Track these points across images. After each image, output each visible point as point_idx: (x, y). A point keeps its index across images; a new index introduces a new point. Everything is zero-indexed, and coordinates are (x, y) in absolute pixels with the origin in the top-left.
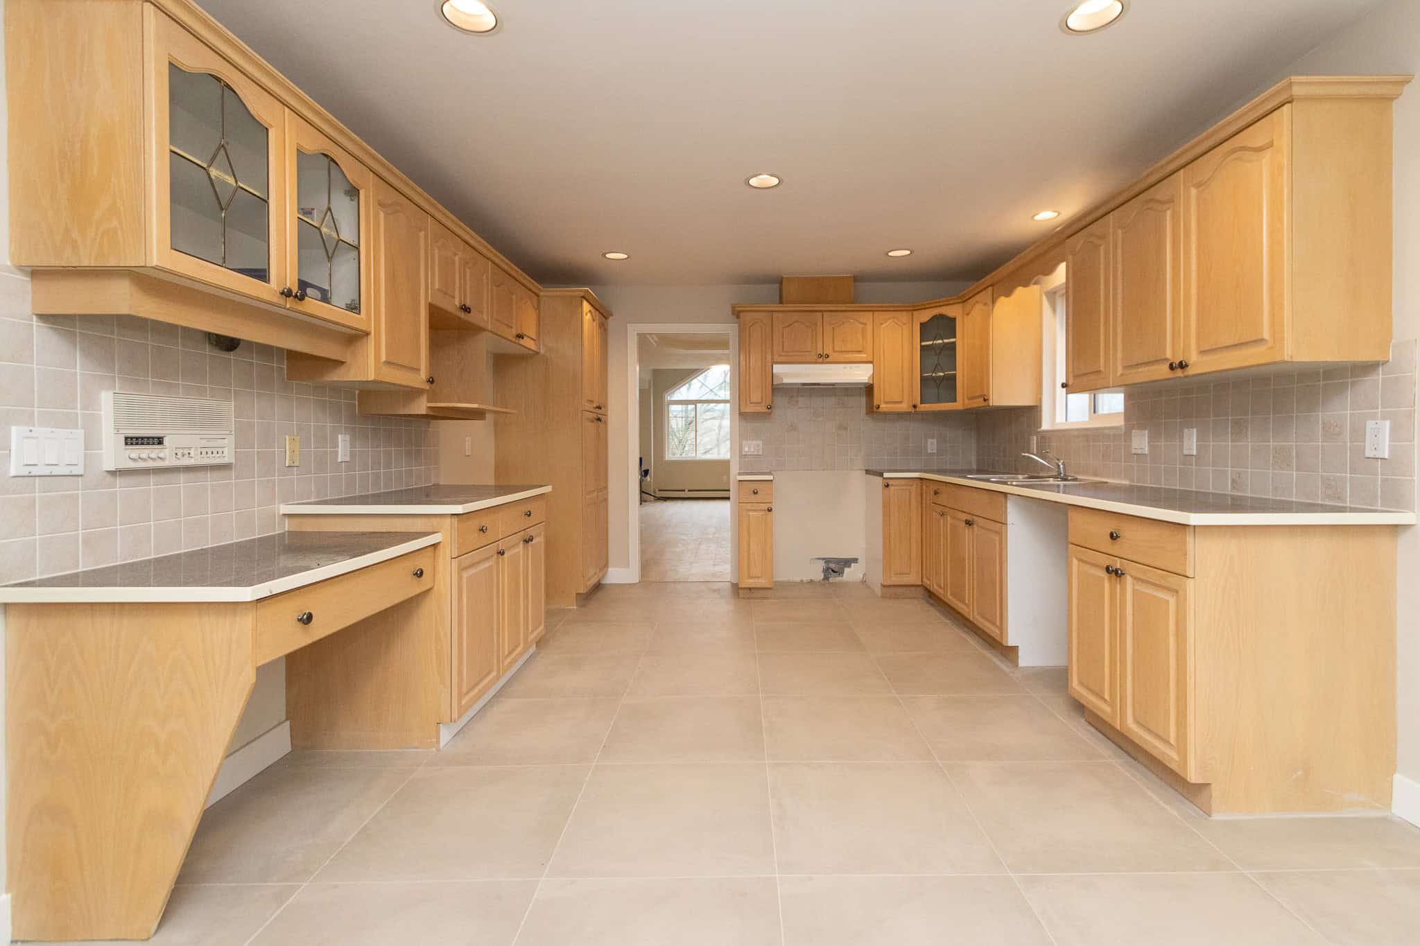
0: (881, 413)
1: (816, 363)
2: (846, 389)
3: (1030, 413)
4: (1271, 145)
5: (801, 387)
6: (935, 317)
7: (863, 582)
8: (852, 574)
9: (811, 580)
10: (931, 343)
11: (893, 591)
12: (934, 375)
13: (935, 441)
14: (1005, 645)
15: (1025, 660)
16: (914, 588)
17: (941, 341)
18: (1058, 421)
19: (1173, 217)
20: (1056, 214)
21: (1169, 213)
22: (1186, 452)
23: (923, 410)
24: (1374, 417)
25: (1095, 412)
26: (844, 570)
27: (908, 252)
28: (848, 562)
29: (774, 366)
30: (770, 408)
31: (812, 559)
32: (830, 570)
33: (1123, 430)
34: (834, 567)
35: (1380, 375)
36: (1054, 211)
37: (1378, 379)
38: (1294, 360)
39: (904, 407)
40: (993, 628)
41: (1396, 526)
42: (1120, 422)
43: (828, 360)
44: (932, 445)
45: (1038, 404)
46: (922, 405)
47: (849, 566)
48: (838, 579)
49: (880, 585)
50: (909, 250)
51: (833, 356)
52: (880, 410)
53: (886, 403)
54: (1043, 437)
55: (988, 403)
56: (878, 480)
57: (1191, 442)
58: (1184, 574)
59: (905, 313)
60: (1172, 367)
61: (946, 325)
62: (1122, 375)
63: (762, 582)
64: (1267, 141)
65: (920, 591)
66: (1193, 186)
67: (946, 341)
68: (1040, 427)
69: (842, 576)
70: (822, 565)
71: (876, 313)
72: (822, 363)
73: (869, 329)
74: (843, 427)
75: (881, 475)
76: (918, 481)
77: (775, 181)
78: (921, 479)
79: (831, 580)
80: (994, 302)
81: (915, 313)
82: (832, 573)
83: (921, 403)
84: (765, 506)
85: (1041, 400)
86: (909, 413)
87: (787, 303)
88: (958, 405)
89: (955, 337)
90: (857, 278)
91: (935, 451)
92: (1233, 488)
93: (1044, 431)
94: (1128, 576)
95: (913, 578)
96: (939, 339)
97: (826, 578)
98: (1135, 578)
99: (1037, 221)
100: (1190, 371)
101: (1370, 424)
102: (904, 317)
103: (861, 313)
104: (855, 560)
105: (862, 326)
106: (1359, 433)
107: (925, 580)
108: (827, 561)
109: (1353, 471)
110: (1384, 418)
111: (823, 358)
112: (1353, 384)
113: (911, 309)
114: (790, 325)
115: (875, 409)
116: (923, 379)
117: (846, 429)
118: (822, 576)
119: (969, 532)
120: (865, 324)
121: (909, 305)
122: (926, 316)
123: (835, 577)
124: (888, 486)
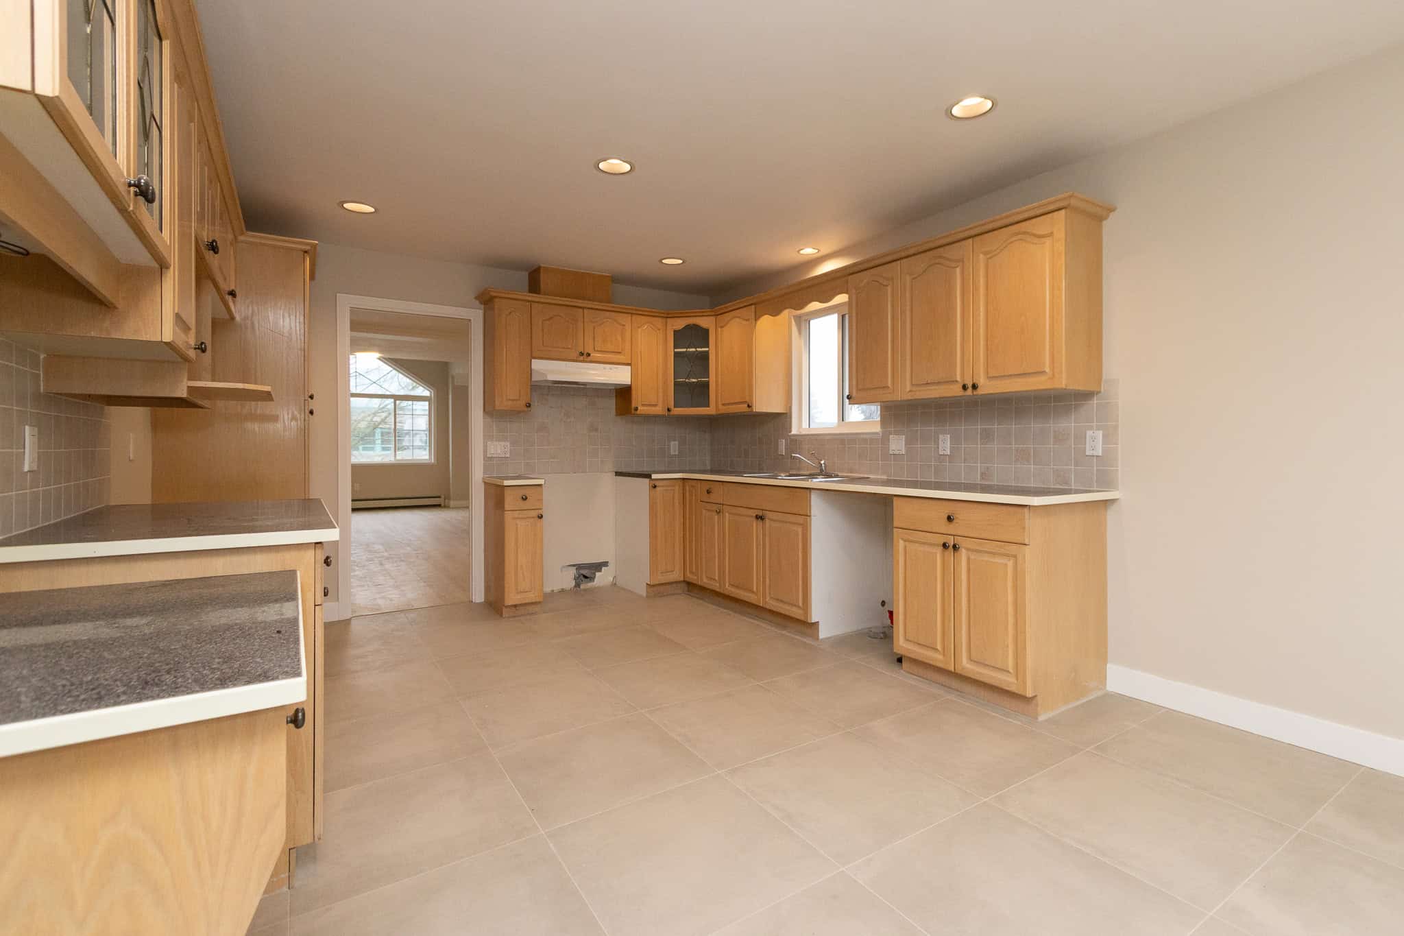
0: (639, 416)
1: (576, 361)
2: (596, 390)
3: (781, 420)
4: (1051, 234)
5: (550, 385)
6: (688, 327)
7: (614, 584)
8: (602, 578)
9: (563, 589)
10: (685, 350)
11: (657, 590)
12: (687, 380)
13: (677, 443)
14: (809, 622)
15: (823, 633)
16: (674, 585)
17: (694, 350)
18: (804, 427)
19: (963, 273)
20: (817, 251)
21: (958, 270)
22: (941, 453)
23: (676, 413)
24: (1091, 428)
25: (843, 420)
26: (595, 575)
27: (681, 262)
28: (598, 567)
29: (533, 360)
30: (529, 405)
31: (564, 567)
32: (582, 577)
33: (881, 435)
34: (586, 572)
35: (1095, 401)
36: (814, 248)
37: (1093, 404)
38: (1068, 388)
39: (659, 410)
40: (794, 609)
41: (1106, 501)
42: (877, 429)
43: (589, 359)
44: (674, 447)
45: (788, 412)
46: (676, 409)
47: (600, 571)
48: (590, 585)
49: (645, 585)
50: (681, 259)
51: (595, 355)
52: (638, 412)
53: (643, 405)
54: (792, 441)
55: (752, 409)
56: (647, 480)
57: (945, 445)
58: (1023, 542)
59: (660, 319)
60: (965, 387)
61: (701, 335)
62: (910, 391)
63: (531, 597)
64: (1049, 232)
65: (683, 585)
66: (982, 253)
67: (698, 349)
68: (790, 431)
69: (594, 581)
70: (573, 571)
71: (634, 317)
72: (583, 361)
73: (628, 334)
74: (593, 428)
75: (648, 476)
76: (679, 482)
77: (627, 167)
78: (684, 479)
79: (582, 587)
80: (757, 319)
81: (668, 320)
82: (583, 579)
83: (675, 407)
84: (535, 513)
85: (790, 408)
86: (663, 416)
87: (545, 294)
88: (710, 410)
89: (708, 347)
90: (616, 279)
91: (677, 453)
92: (982, 478)
93: (794, 435)
94: (964, 550)
95: (677, 575)
96: (692, 348)
97: (577, 585)
98: (968, 549)
99: (802, 254)
100: (980, 392)
101: (1089, 433)
102: (659, 322)
103: (621, 314)
104: (605, 564)
105: (621, 327)
106: (1081, 438)
107: (688, 574)
108: (579, 567)
109: (1076, 465)
110: (1098, 429)
111: (584, 356)
112: (1077, 407)
113: (665, 316)
114: (551, 318)
115: (633, 411)
116: (676, 384)
117: (596, 430)
118: (573, 583)
119: (757, 525)
120: (624, 325)
121: (663, 311)
122: (680, 324)
123: (588, 582)
124: (655, 487)
